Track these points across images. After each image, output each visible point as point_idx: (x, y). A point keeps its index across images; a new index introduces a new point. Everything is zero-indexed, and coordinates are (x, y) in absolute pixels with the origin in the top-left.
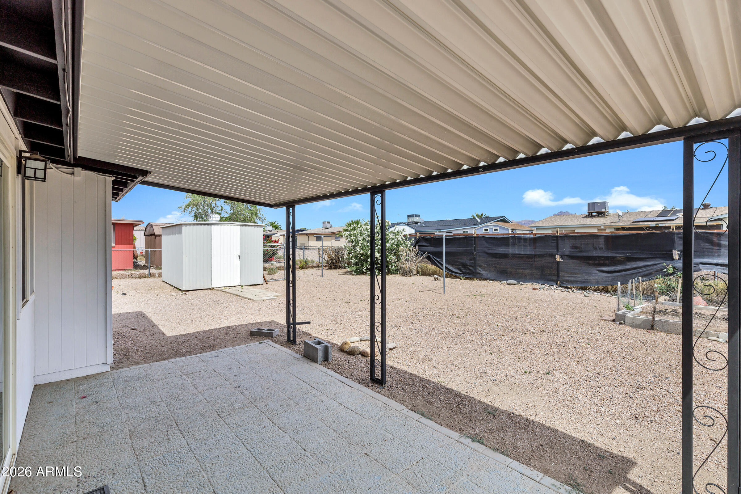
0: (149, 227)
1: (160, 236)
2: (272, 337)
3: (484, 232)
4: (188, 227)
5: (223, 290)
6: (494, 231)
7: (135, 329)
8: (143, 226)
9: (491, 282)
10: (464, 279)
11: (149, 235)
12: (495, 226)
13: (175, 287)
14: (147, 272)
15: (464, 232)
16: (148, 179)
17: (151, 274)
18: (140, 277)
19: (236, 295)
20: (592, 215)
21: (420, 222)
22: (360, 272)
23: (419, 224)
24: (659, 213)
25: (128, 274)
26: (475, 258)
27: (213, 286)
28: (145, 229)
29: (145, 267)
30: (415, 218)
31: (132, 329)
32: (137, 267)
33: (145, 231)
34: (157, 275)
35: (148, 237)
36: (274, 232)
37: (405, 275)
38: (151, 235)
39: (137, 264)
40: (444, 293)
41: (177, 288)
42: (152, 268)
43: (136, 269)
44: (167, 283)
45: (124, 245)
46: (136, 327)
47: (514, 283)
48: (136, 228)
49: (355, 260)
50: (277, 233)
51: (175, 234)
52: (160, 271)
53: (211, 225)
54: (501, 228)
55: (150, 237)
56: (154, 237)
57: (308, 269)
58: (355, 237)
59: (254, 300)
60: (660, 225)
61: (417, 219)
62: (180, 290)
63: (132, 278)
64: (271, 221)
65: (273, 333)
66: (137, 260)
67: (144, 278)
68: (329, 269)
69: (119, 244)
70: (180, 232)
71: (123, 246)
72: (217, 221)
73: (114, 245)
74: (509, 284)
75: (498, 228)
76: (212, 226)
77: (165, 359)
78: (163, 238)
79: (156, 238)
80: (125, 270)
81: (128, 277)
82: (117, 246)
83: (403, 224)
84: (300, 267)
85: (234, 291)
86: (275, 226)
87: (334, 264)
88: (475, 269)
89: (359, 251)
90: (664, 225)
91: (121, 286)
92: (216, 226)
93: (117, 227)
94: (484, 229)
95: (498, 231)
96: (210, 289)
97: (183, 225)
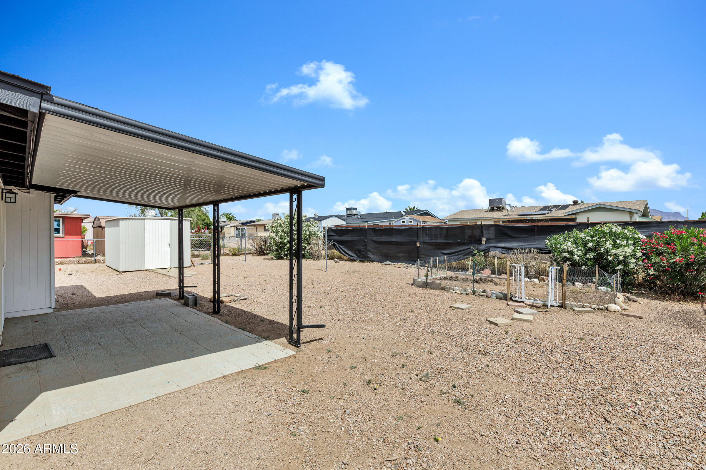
0: (97, 220)
1: (104, 227)
2: (170, 296)
3: (402, 223)
4: (124, 221)
5: (155, 271)
6: (409, 223)
7: (74, 294)
8: (91, 219)
9: (375, 263)
10: (359, 262)
11: (96, 227)
12: (410, 219)
13: (115, 270)
14: (93, 259)
15: (390, 223)
16: (78, 194)
17: (97, 260)
18: (86, 263)
19: (162, 274)
20: (493, 209)
21: (357, 215)
22: (279, 257)
23: (356, 216)
24: (541, 208)
25: (76, 260)
26: (366, 245)
27: (146, 269)
28: (94, 221)
29: (92, 255)
30: (352, 211)
31: (72, 294)
32: (84, 254)
33: (94, 223)
34: (102, 261)
35: (95, 229)
36: (228, 223)
37: (315, 259)
38: (99, 227)
39: (87, 252)
40: (326, 270)
41: (116, 270)
42: (99, 255)
43: (85, 256)
44: (109, 267)
45: (73, 235)
46: (75, 293)
47: (389, 264)
48: (84, 221)
49: (275, 247)
50: (229, 224)
51: (114, 226)
52: (104, 258)
53: (144, 219)
54: (415, 220)
55: (98, 228)
56: (101, 228)
57: (241, 256)
58: (275, 229)
59: (174, 277)
60: (534, 218)
61: (354, 212)
62: (118, 271)
63: (79, 263)
64: (226, 213)
65: (171, 294)
66: (87, 249)
67: (90, 263)
68: (259, 255)
69: (68, 235)
70: (118, 226)
71: (71, 236)
72: (153, 216)
73: (64, 235)
74: (386, 264)
75: (412, 220)
76: (146, 220)
77: (92, 307)
78: (107, 230)
79: (102, 229)
80: (74, 257)
81: (75, 263)
82: (67, 236)
83: (334, 217)
84: (233, 254)
85: (163, 272)
86: (229, 218)
87: (261, 252)
88: (366, 253)
89: (278, 239)
90: (536, 218)
91: (69, 269)
92: (149, 220)
93: (66, 220)
94: (402, 221)
95: (413, 223)
96: (144, 270)
97: (120, 220)
